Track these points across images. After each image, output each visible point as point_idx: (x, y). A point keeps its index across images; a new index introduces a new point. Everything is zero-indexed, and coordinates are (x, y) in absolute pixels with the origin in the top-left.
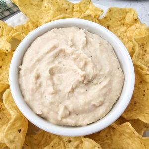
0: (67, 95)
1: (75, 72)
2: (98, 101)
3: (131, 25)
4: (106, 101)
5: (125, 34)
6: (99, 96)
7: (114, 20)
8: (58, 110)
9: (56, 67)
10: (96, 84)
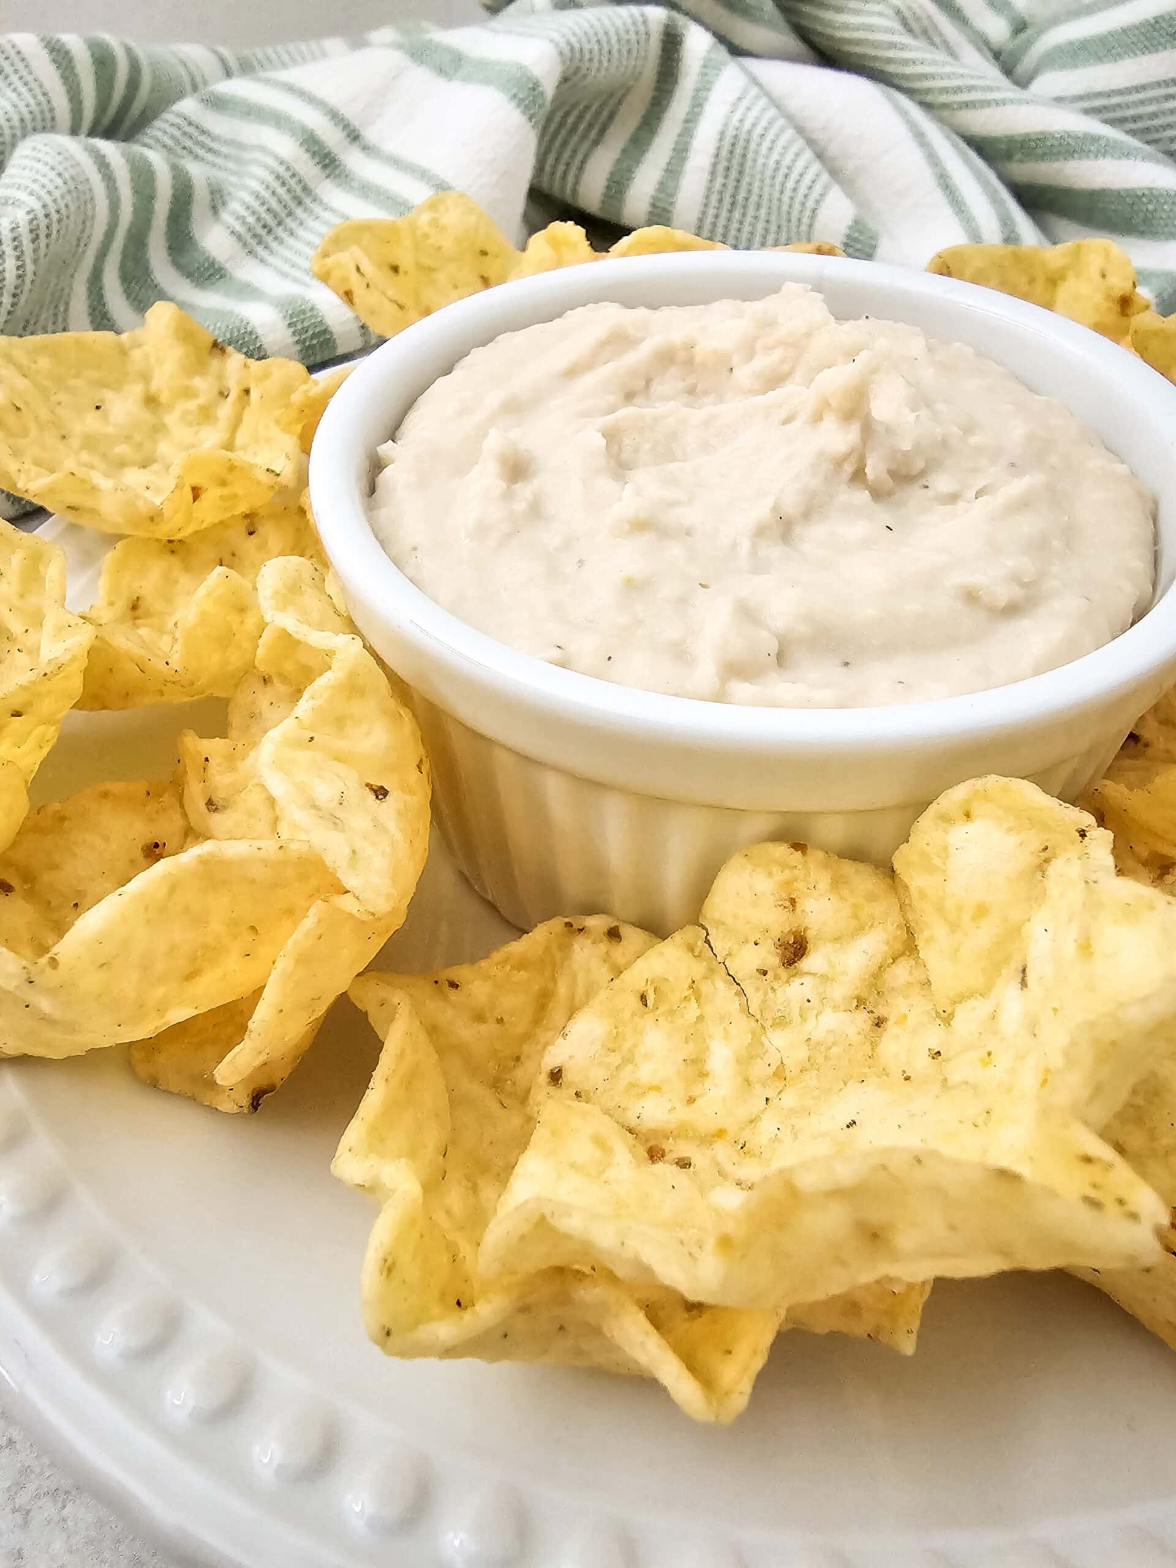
0: (744, 547)
1: (788, 420)
4: (1053, 583)
6: (995, 548)
10: (953, 498)
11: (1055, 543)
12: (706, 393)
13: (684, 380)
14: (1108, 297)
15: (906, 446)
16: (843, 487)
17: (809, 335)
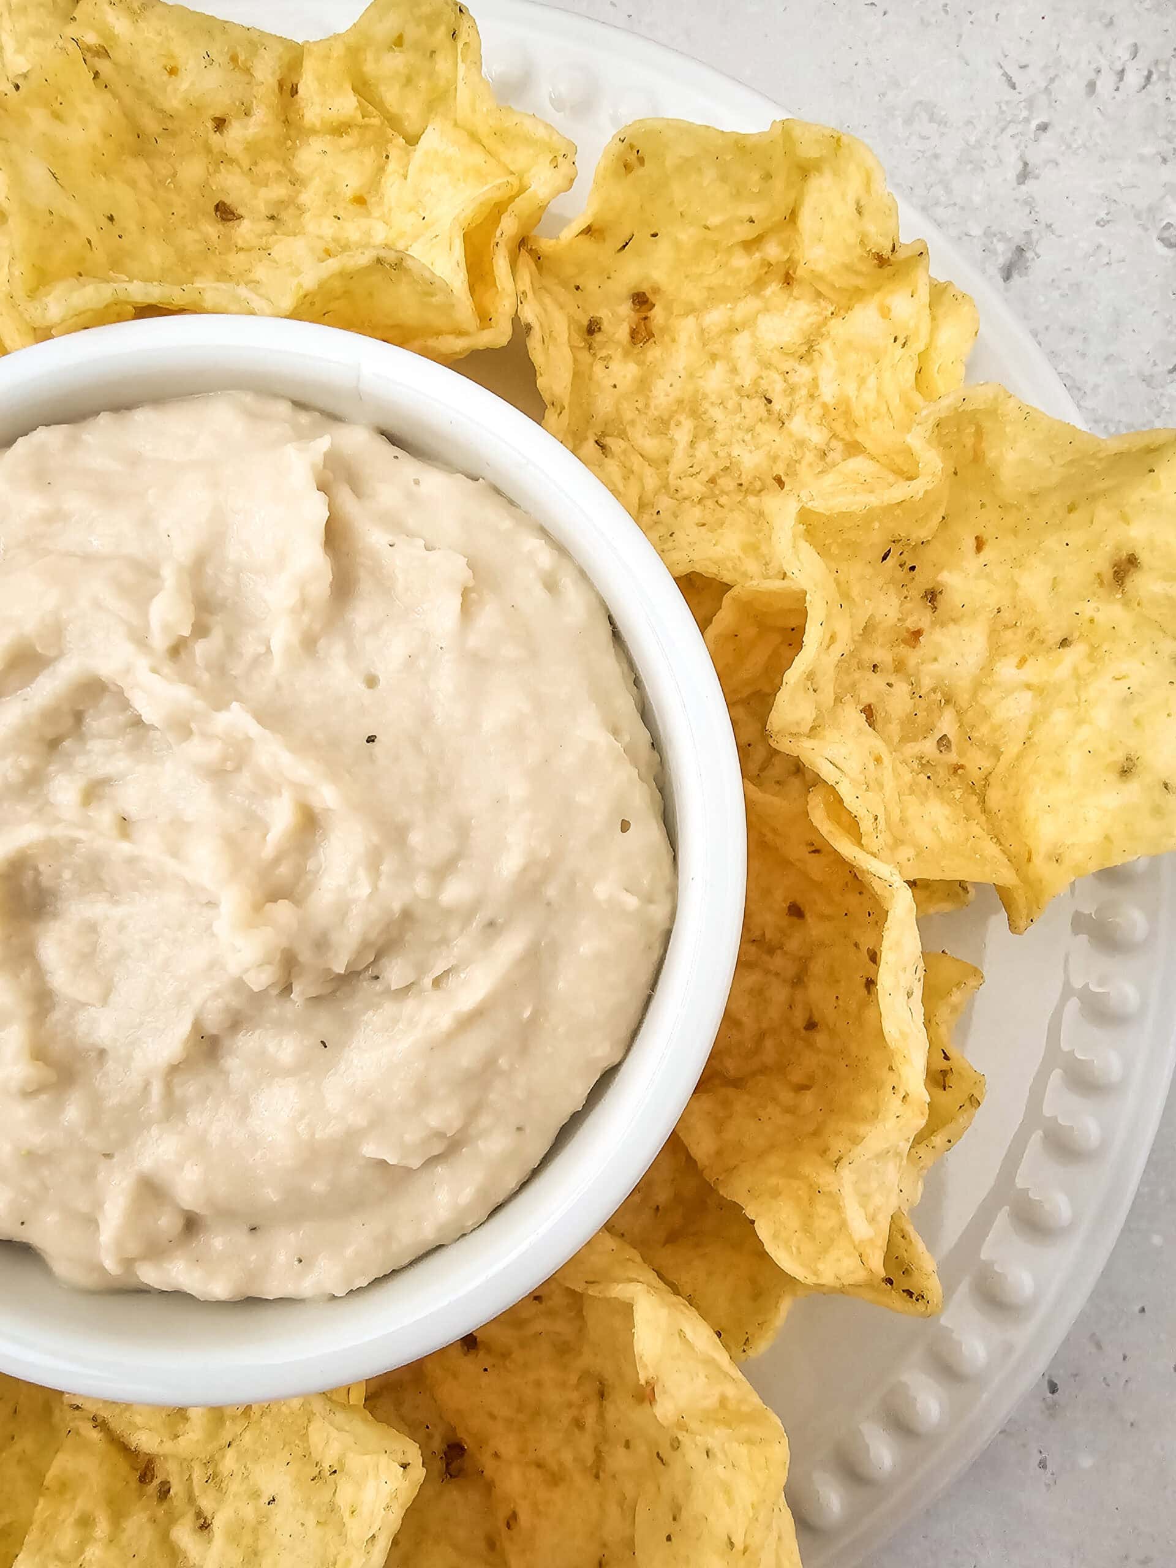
0: (156, 1090)
2: (412, 1135)
3: (857, 294)
4: (485, 1121)
5: (803, 373)
6: (423, 1095)
7: (686, 235)
8: (98, 1205)
9: (56, 849)
10: (406, 991)
16: (272, 1001)
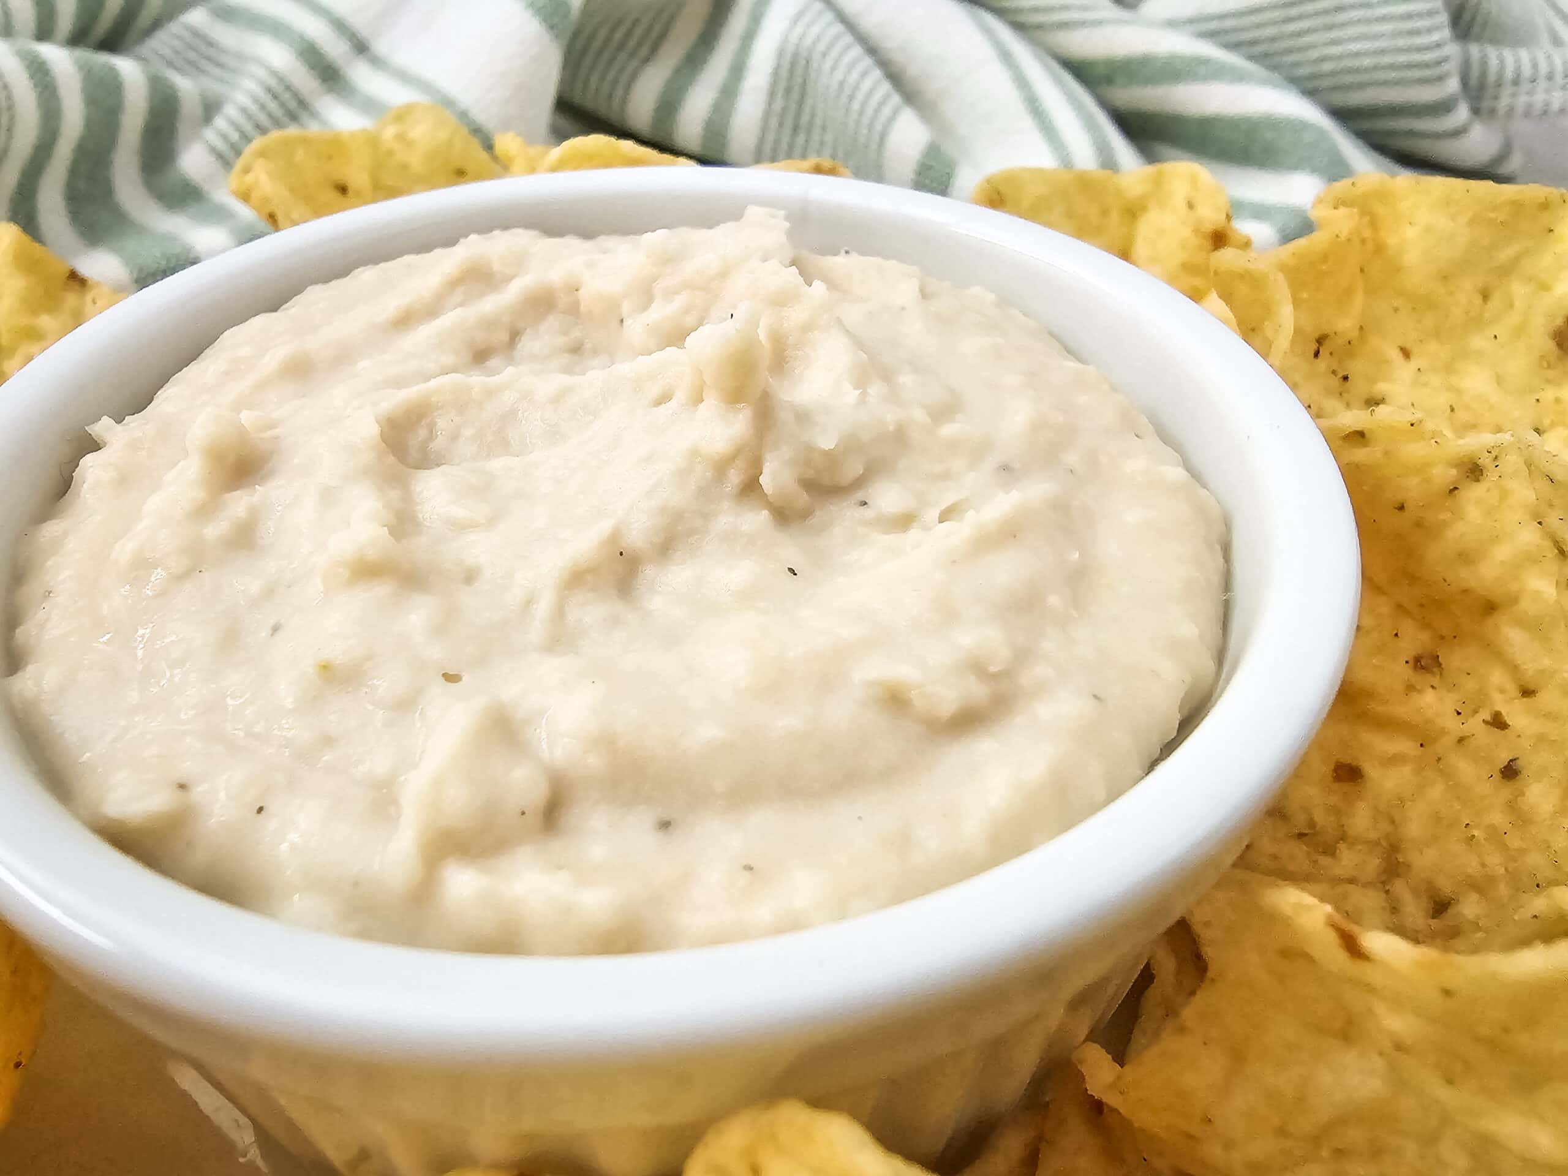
0: (543, 608)
1: (663, 399)
4: (1040, 671)
10: (904, 521)
11: (1054, 600)
12: (595, 352)
13: (565, 333)
14: (1197, 231)
15: (827, 442)
16: (726, 505)
17: (724, 274)
